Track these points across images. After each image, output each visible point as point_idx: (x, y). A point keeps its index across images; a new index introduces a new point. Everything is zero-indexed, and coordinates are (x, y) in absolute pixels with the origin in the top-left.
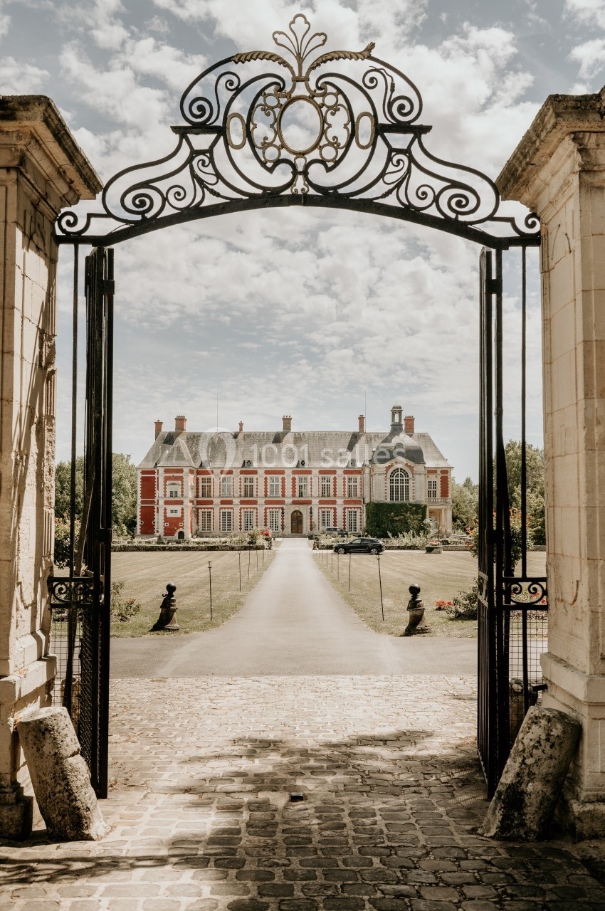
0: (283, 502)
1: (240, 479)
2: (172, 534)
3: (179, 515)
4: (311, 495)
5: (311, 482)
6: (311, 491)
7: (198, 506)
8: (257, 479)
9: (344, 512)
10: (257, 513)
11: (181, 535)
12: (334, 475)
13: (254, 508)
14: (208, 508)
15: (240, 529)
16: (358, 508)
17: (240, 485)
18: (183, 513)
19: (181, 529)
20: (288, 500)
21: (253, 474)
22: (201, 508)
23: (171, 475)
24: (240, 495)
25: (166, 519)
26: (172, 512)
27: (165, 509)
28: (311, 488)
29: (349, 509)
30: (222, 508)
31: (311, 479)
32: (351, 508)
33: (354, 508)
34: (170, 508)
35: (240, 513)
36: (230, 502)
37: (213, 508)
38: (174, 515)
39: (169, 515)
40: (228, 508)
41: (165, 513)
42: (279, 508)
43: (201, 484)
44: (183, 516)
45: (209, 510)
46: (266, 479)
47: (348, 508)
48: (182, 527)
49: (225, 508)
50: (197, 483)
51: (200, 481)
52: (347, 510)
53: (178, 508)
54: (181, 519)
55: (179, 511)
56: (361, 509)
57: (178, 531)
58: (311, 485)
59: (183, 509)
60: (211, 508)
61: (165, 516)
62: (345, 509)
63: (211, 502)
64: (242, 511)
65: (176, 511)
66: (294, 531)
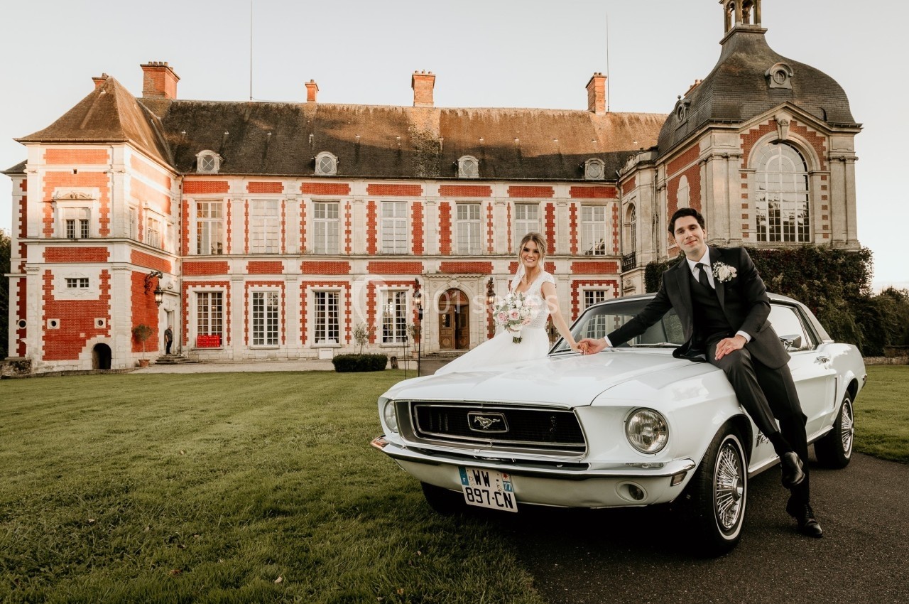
0: (416, 268)
1: (303, 206)
2: (73, 354)
3: (93, 293)
4: (490, 249)
5: (490, 217)
6: (490, 241)
7: (187, 279)
8: (348, 207)
9: (575, 294)
10: (348, 295)
11: (103, 354)
12: (549, 200)
13: (340, 284)
14: (213, 284)
15: (304, 338)
16: (608, 283)
17: (303, 223)
18: (105, 287)
19: (100, 339)
20: (431, 266)
21: (336, 192)
22: (194, 284)
23: (69, 168)
24: (303, 248)
25: (52, 307)
26: (72, 282)
27: (48, 276)
28: (490, 233)
29: (588, 287)
30: (252, 283)
31: (490, 208)
32: (592, 283)
33: (600, 283)
34: (62, 271)
35: (303, 296)
36: (276, 268)
37: (227, 283)
38: (78, 294)
39: (62, 292)
40: (270, 283)
41: (48, 287)
42: (407, 283)
43: (193, 219)
44: (105, 297)
45: (217, 288)
46: (371, 206)
47: (584, 283)
48: (104, 333)
49: (260, 283)
50: (184, 215)
51: (193, 210)
52: (581, 289)
53: (91, 271)
54: (101, 307)
55: (95, 282)
56: (616, 286)
57: (92, 342)
58: (490, 225)
59: (105, 276)
60: (222, 284)
61: (48, 298)
62: (575, 284)
63: (223, 268)
64: (309, 290)
65: (85, 282)
66: (447, 342)
